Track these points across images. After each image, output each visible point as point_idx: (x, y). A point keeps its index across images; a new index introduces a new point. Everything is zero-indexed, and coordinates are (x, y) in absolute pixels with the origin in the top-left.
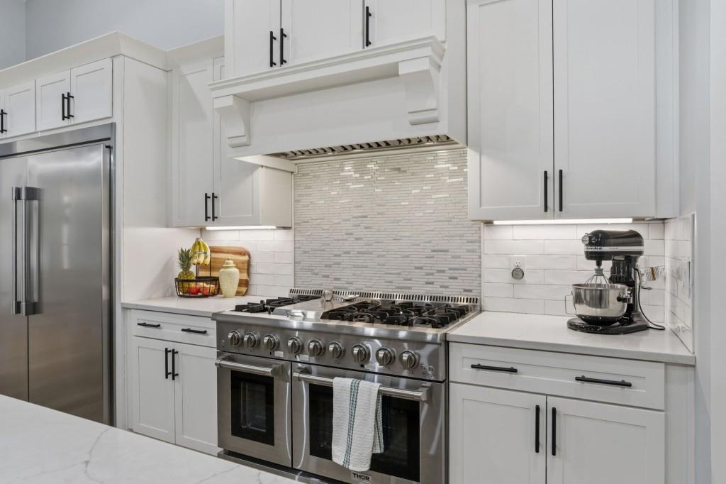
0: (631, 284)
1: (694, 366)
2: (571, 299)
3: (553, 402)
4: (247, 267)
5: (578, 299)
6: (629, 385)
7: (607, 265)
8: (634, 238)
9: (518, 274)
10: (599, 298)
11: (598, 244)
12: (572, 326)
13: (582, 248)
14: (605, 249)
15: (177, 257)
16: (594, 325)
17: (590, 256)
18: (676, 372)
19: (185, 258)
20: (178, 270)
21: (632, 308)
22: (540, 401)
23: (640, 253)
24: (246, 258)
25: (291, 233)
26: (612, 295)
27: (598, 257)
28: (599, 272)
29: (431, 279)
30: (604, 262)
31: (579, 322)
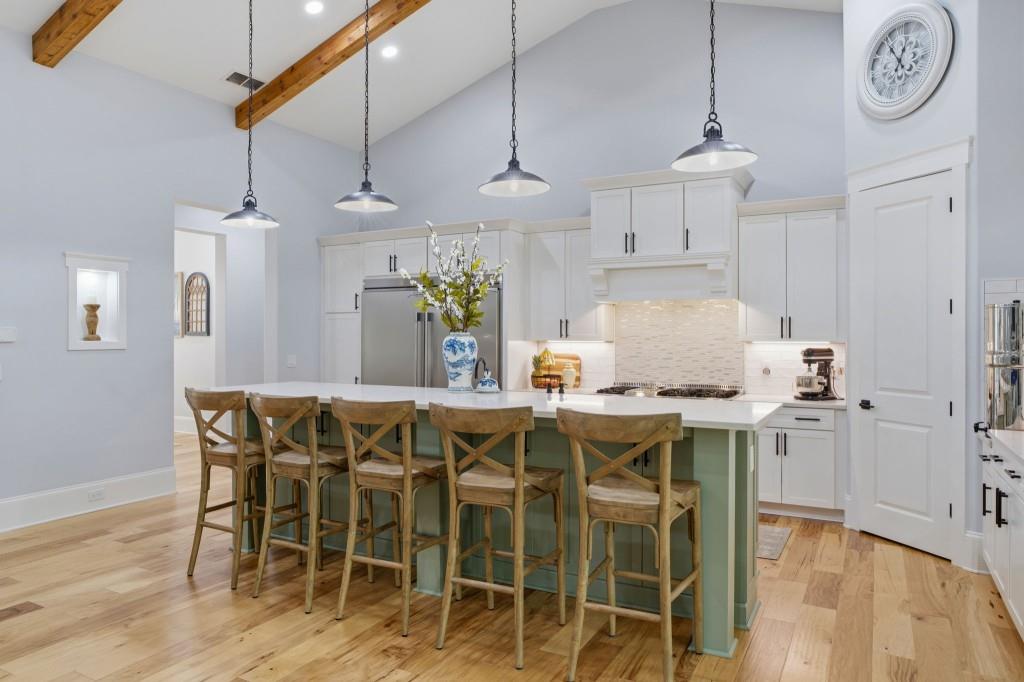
0: (827, 377)
1: (845, 410)
2: (795, 385)
3: (784, 431)
4: (579, 367)
5: (799, 385)
6: (818, 420)
7: (815, 367)
8: (829, 352)
9: (767, 371)
10: (809, 384)
11: (809, 355)
12: (797, 398)
13: (801, 357)
14: (813, 358)
15: (531, 361)
16: (806, 396)
17: (805, 361)
18: (839, 413)
19: (537, 362)
20: (531, 370)
21: (827, 389)
22: (779, 431)
23: (832, 360)
24: (578, 362)
25: (613, 345)
26: (816, 381)
27: (809, 362)
28: (810, 370)
29: (713, 374)
30: (812, 365)
31: (800, 396)
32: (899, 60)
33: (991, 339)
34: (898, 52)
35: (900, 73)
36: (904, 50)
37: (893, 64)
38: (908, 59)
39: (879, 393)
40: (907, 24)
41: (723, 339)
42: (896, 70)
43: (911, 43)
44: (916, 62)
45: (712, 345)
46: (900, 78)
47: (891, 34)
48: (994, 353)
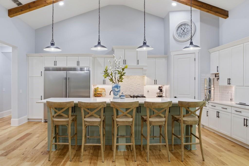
2: (156, 94)
9: (148, 91)
23: (163, 89)
24: (105, 90)
28: (159, 91)
29: (137, 92)
32: (184, 31)
33: (206, 84)
34: (183, 29)
35: (184, 33)
36: (185, 29)
37: (182, 31)
38: (185, 31)
39: (178, 95)
40: (185, 24)
41: (139, 84)
42: (183, 32)
43: (186, 28)
44: (187, 32)
45: (137, 86)
46: (183, 34)
47: (181, 25)
48: (206, 87)
